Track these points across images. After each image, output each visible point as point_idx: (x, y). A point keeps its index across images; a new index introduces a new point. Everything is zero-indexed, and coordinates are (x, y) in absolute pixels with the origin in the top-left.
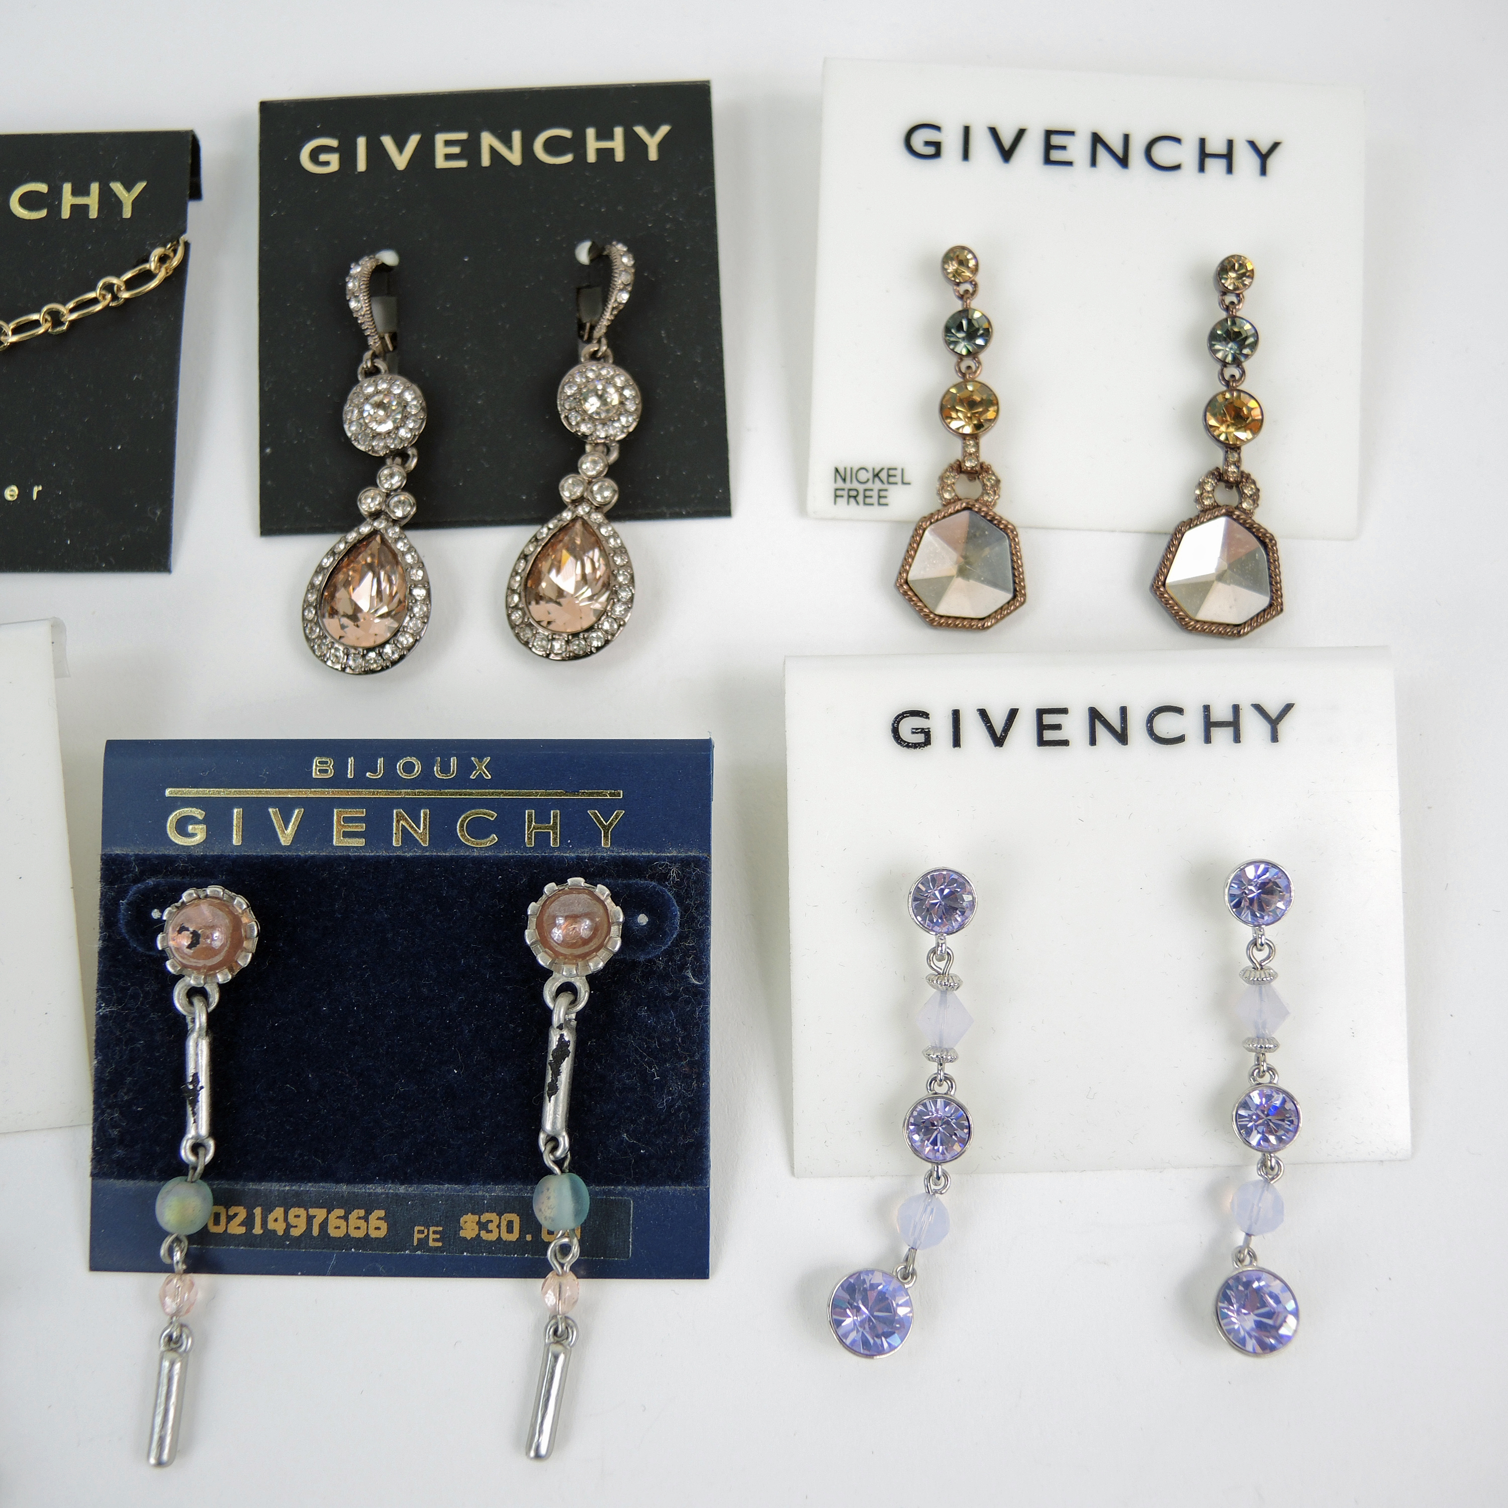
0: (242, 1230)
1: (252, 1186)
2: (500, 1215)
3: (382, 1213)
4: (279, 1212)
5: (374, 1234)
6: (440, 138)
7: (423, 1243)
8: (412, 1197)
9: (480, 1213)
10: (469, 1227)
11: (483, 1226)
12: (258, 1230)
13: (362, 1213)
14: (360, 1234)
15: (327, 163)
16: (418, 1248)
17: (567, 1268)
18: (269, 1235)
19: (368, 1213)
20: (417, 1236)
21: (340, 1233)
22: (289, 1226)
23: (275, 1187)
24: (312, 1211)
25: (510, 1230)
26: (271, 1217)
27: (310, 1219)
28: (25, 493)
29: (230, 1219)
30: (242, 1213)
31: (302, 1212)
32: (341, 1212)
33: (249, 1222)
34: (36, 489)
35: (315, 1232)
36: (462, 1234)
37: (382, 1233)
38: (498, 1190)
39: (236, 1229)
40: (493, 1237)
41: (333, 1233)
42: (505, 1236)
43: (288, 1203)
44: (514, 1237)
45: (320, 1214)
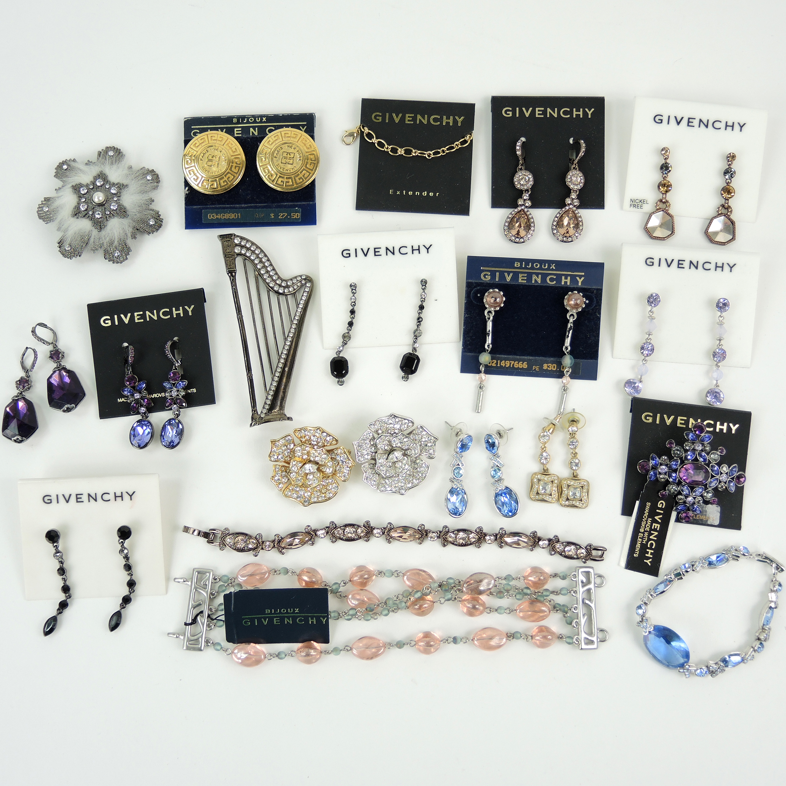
0: (495, 365)
1: (498, 356)
2: (552, 364)
3: (526, 363)
4: (503, 361)
5: (524, 367)
6: (537, 109)
7: (535, 369)
8: (532, 359)
9: (548, 364)
10: (545, 366)
11: (548, 367)
12: (499, 365)
13: (522, 362)
14: (521, 367)
15: (509, 114)
16: (534, 371)
17: (568, 375)
18: (501, 366)
19: (523, 363)
20: (534, 368)
21: (517, 367)
22: (506, 365)
23: (503, 356)
24: (511, 362)
25: (554, 368)
26: (502, 363)
27: (510, 363)
28: (435, 195)
29: (492, 363)
30: (495, 361)
31: (509, 362)
32: (517, 362)
33: (497, 363)
34: (437, 194)
35: (511, 366)
36: (544, 368)
37: (526, 367)
38: (552, 359)
39: (494, 365)
40: (550, 369)
41: (515, 367)
42: (553, 369)
43: (505, 360)
44: (555, 369)
45: (513, 362)
